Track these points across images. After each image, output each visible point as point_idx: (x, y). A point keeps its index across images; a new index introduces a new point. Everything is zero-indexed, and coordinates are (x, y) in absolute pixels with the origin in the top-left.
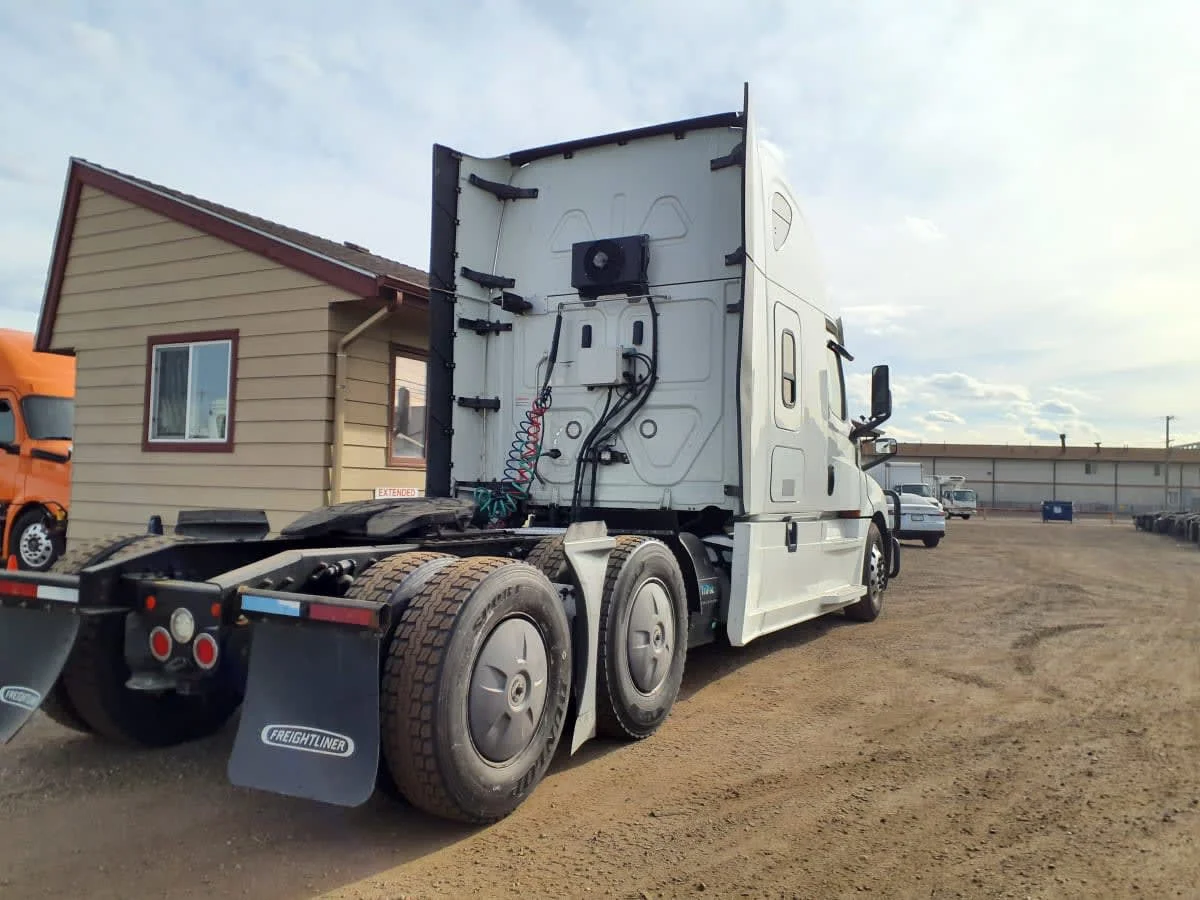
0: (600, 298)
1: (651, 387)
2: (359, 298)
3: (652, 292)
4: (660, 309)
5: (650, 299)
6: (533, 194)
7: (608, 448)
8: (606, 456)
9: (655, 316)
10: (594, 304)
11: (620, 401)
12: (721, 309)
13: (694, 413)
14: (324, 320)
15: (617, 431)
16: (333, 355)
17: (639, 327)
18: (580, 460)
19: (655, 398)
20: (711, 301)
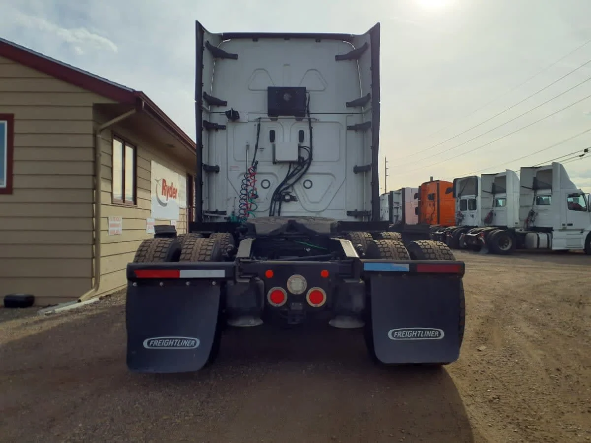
0: (280, 117)
1: (309, 164)
2: (117, 102)
3: (312, 116)
4: (313, 125)
5: (309, 119)
6: (235, 57)
7: (288, 194)
8: (287, 197)
9: (311, 128)
10: (276, 120)
11: (294, 171)
12: (345, 128)
13: (331, 177)
14: (89, 113)
15: (292, 185)
16: (95, 135)
17: (301, 134)
18: (273, 199)
19: (312, 169)
20: (340, 123)
